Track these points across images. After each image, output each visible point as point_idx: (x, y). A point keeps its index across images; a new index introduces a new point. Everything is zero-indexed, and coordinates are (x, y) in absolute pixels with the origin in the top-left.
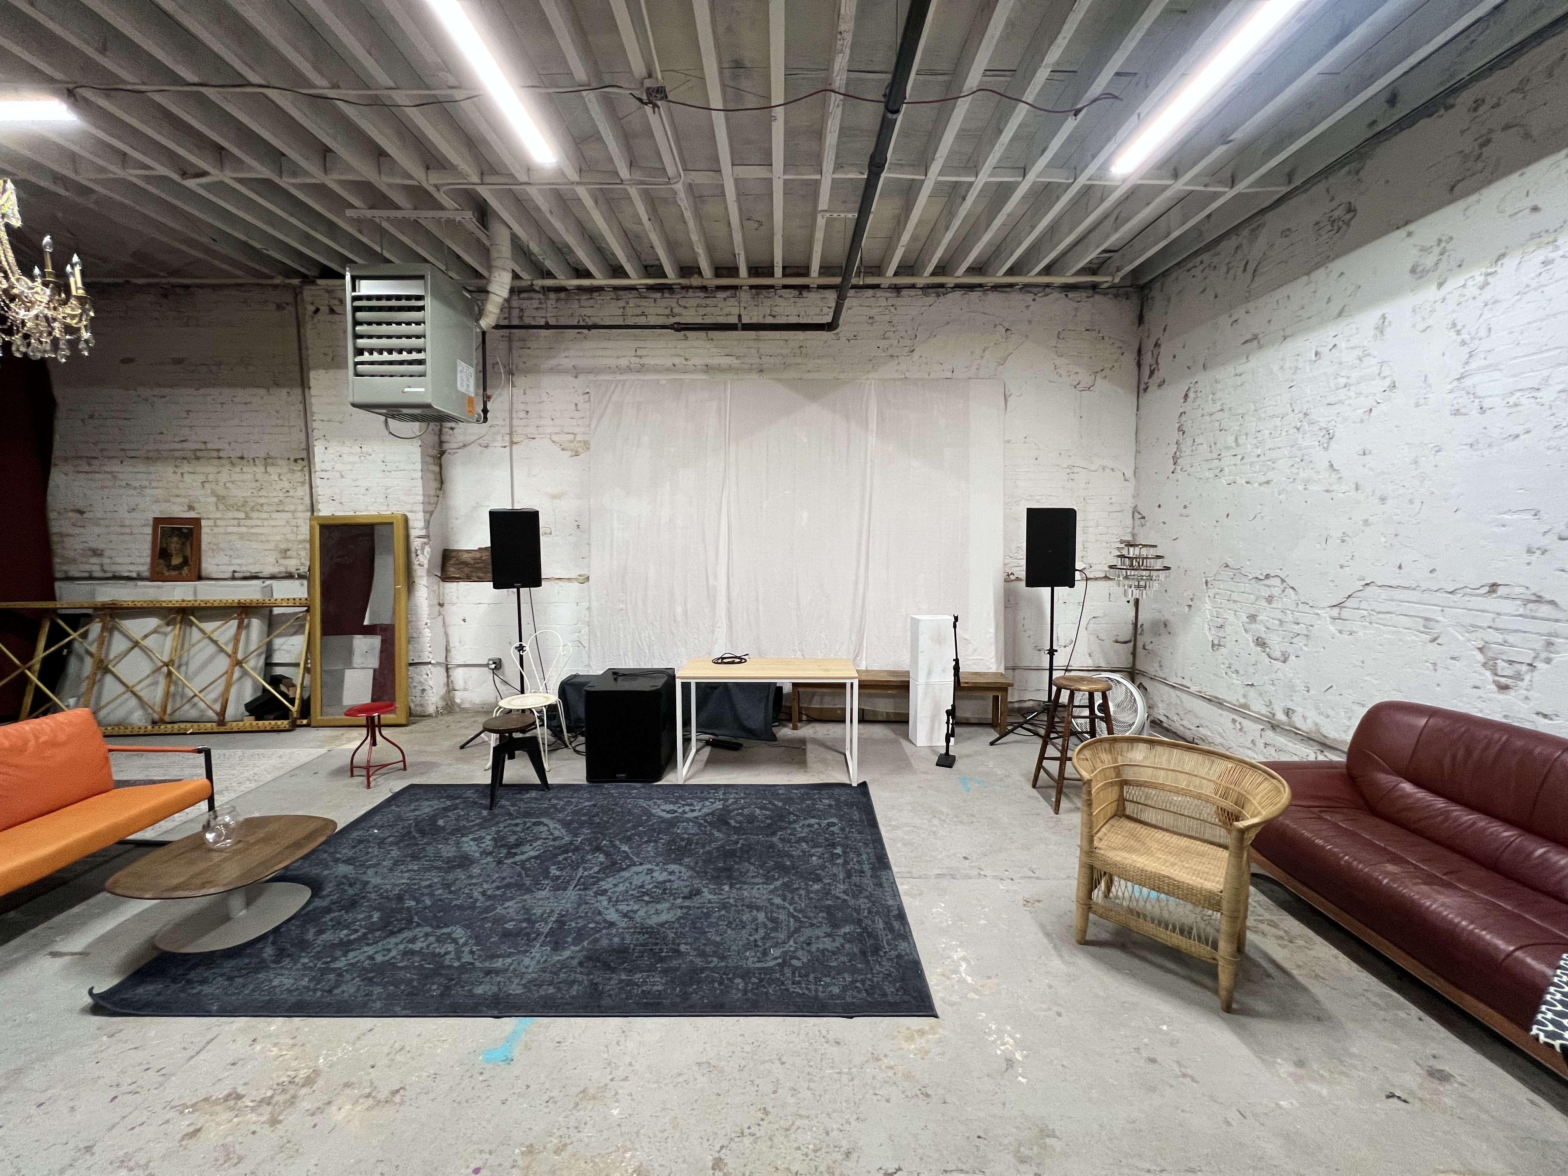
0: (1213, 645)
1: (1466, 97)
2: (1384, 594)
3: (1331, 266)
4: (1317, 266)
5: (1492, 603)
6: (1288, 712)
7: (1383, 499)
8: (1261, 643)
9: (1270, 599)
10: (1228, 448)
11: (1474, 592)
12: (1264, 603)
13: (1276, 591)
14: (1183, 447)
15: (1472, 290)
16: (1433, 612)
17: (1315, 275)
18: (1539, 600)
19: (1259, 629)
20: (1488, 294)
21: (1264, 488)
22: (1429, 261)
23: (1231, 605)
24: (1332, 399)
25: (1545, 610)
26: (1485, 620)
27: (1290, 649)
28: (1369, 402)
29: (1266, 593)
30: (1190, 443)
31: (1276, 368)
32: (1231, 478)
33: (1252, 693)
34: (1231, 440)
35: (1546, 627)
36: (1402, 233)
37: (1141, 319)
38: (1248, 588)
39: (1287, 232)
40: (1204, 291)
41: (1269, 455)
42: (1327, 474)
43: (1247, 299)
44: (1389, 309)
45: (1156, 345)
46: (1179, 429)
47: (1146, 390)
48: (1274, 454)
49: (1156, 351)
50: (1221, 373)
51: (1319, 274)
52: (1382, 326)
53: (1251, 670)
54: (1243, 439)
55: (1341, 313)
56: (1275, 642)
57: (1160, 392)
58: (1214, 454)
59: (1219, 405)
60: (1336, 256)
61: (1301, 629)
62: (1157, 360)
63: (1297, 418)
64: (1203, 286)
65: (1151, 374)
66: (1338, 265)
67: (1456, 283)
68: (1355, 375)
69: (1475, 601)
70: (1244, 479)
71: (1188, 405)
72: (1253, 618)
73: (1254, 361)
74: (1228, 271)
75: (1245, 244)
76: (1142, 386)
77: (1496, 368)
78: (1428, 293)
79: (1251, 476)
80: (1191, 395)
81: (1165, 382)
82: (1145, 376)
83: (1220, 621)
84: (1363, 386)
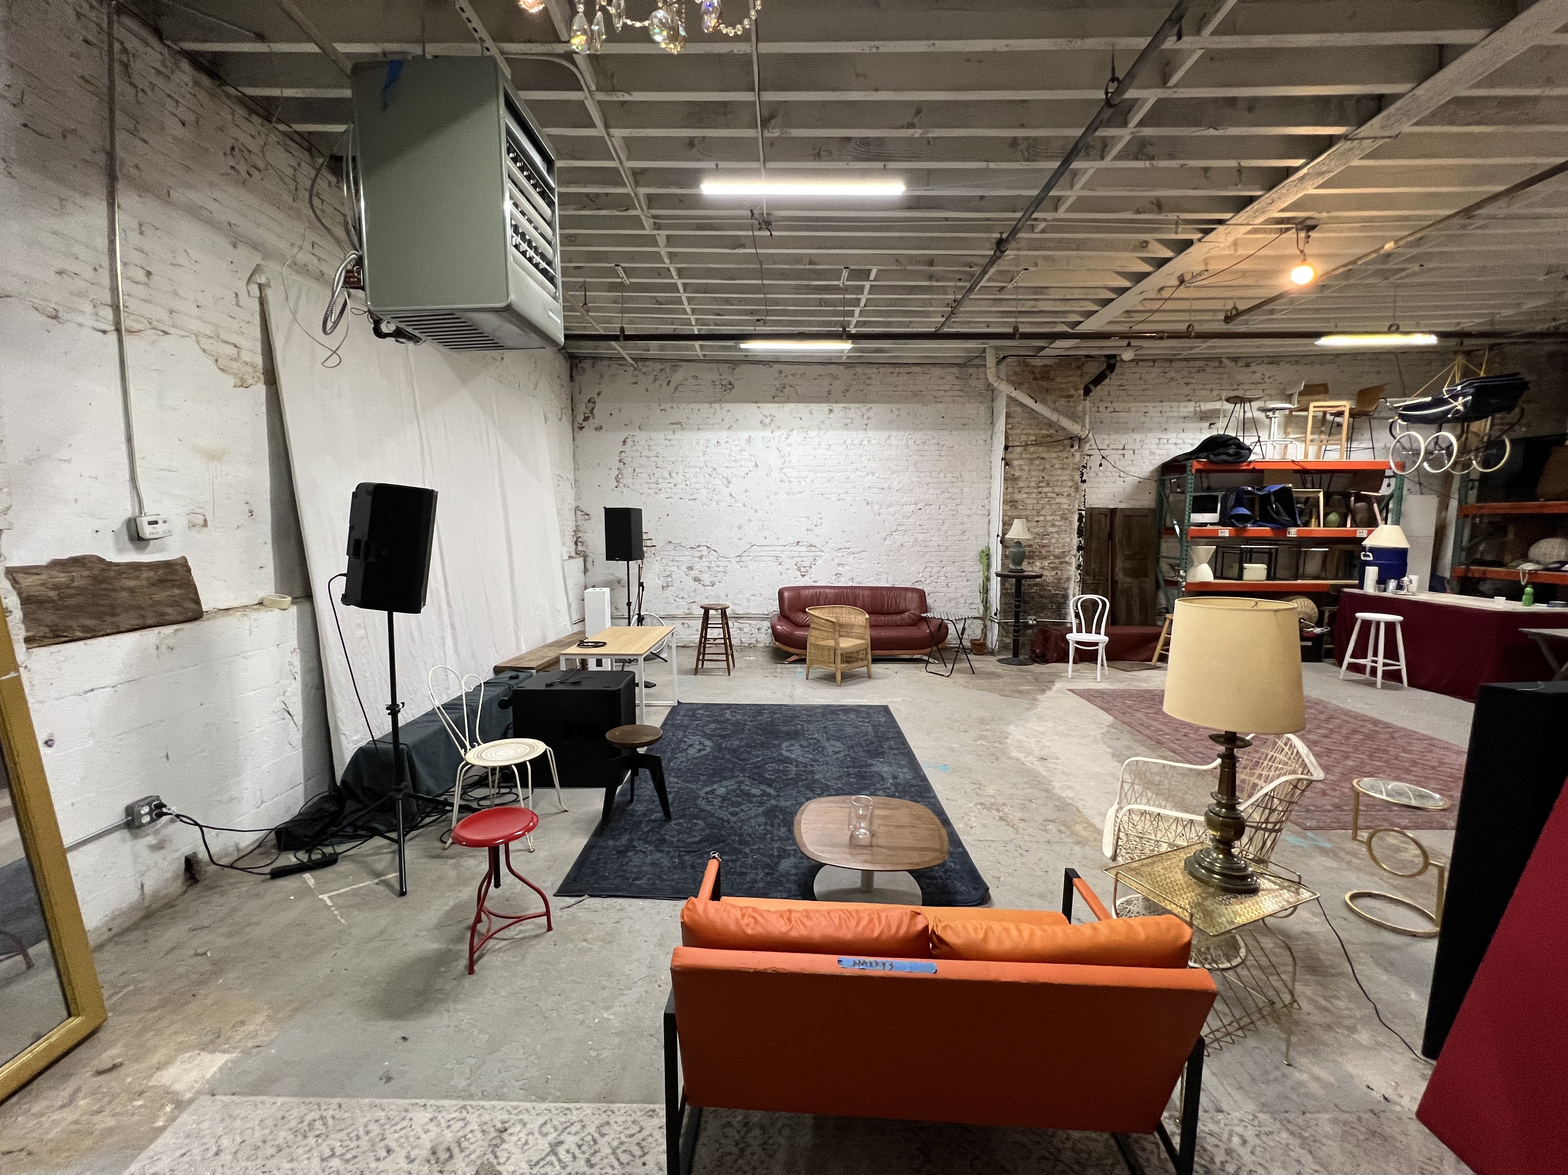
0: (663, 587)
1: (777, 367)
2: (759, 549)
3: (723, 405)
4: (715, 402)
5: (798, 548)
7: (756, 511)
8: (697, 580)
9: (701, 557)
10: (664, 478)
11: (791, 545)
12: (697, 560)
13: (704, 553)
14: (625, 473)
15: (783, 439)
16: (778, 554)
17: (714, 405)
18: (811, 545)
19: (695, 573)
20: (788, 441)
21: (691, 502)
22: (767, 421)
23: (675, 563)
24: (728, 465)
25: (813, 549)
26: (796, 554)
27: (715, 580)
28: (746, 470)
29: (699, 554)
30: (631, 470)
31: (694, 442)
32: (668, 495)
33: (694, 606)
34: (666, 475)
35: (813, 554)
36: (754, 405)
37: (572, 378)
38: (686, 553)
39: (695, 377)
40: (636, 383)
41: (694, 486)
42: (728, 498)
43: (672, 401)
44: (753, 434)
45: (589, 401)
46: (620, 461)
47: (581, 428)
48: (697, 486)
49: (590, 405)
50: (654, 435)
51: (717, 406)
52: (749, 440)
53: (692, 594)
54: (674, 475)
55: (729, 428)
56: (706, 578)
57: (596, 433)
58: (653, 480)
59: (654, 453)
60: (726, 402)
61: (721, 569)
62: (592, 412)
63: (709, 470)
64: (634, 380)
65: (586, 419)
66: (727, 406)
67: (777, 433)
68: (739, 457)
69: (793, 548)
70: (678, 496)
71: (627, 448)
72: (690, 568)
73: (679, 435)
74: (655, 380)
75: (668, 371)
76: (576, 425)
77: (793, 468)
78: (767, 433)
79: (682, 496)
80: (629, 442)
81: (601, 428)
82: (580, 418)
83: (668, 573)
84: (743, 463)
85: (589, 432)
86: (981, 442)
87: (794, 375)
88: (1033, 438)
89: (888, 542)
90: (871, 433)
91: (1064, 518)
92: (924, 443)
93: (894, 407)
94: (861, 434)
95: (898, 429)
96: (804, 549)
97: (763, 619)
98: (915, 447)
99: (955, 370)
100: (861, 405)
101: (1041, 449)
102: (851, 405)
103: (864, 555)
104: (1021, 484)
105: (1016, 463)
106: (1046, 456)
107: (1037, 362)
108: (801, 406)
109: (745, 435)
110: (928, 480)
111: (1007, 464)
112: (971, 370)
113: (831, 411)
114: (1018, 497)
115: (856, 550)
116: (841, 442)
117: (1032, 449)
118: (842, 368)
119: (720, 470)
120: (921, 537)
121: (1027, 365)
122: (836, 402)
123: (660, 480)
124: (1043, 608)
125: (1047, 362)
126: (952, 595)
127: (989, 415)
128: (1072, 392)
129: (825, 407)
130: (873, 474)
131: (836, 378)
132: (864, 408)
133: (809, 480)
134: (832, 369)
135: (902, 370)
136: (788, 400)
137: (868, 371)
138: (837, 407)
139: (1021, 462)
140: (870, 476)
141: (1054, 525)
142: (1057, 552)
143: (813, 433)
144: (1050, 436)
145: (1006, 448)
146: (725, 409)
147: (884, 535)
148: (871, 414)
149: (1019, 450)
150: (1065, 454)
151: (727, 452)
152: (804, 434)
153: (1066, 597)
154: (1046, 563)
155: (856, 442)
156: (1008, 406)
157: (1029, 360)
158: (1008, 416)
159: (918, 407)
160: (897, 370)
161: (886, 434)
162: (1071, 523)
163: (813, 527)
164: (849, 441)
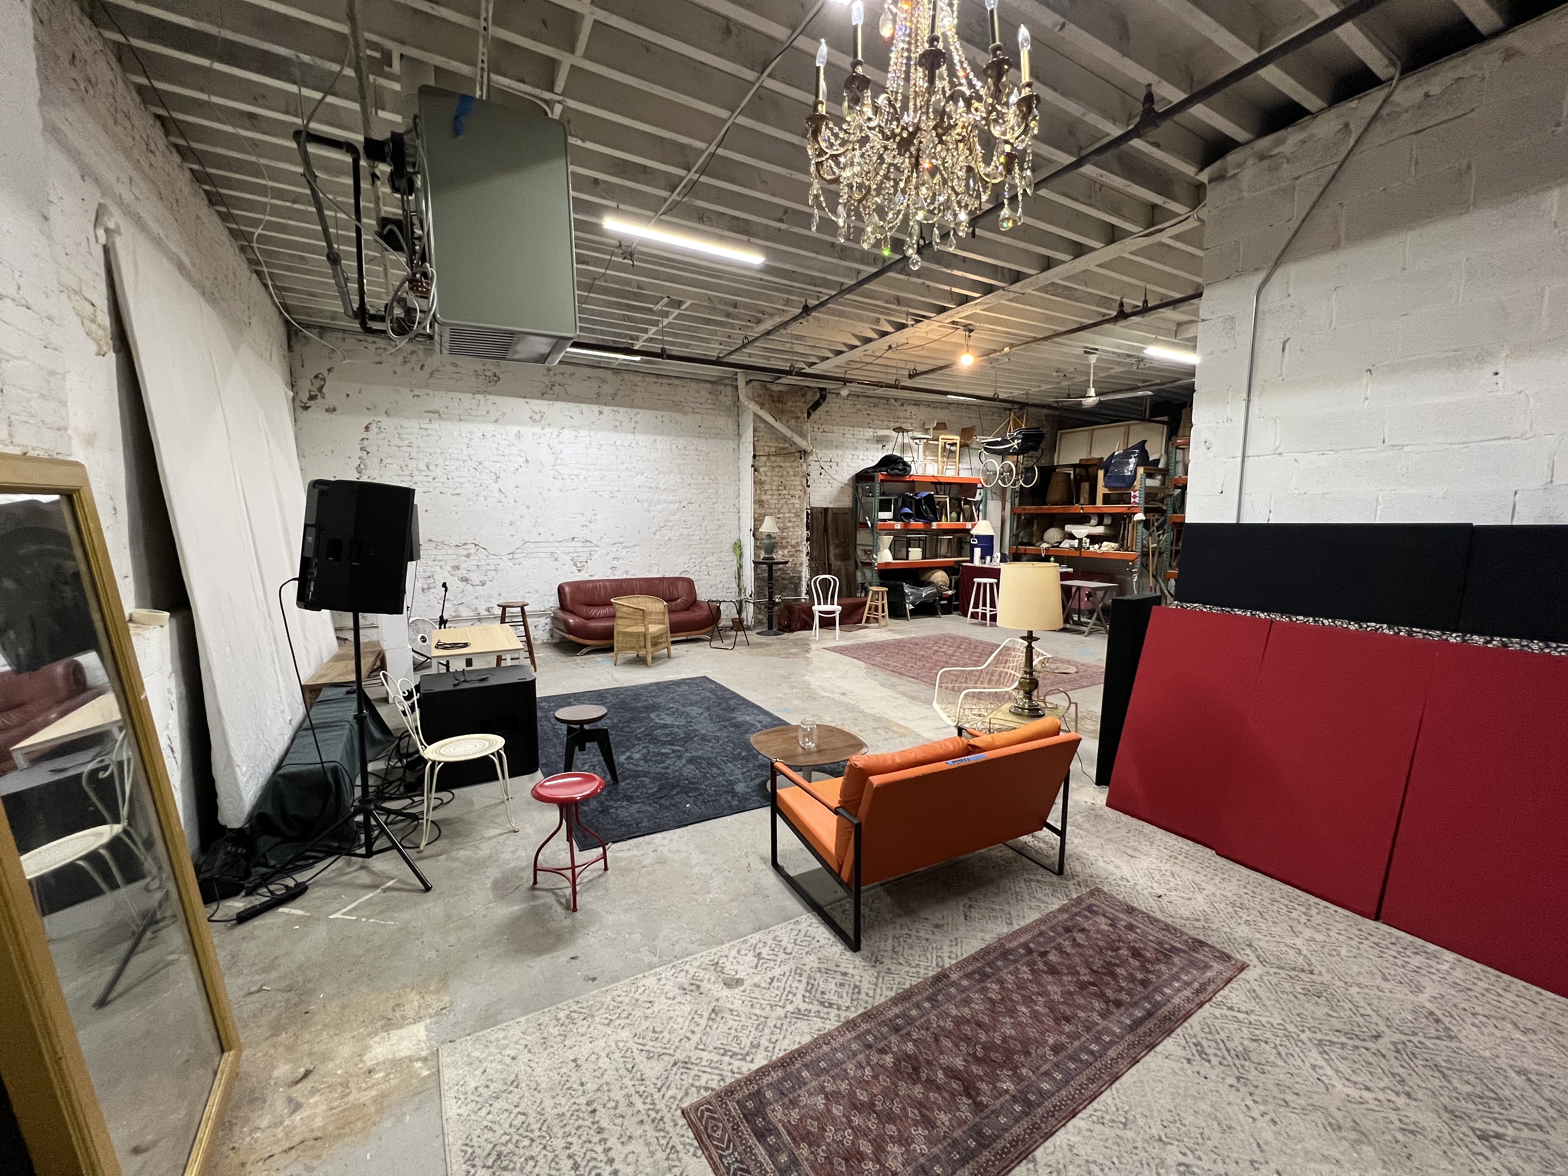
0: (423, 590)
2: (533, 545)
3: (488, 397)
4: (478, 392)
5: (573, 544)
6: (488, 610)
7: (528, 507)
8: (465, 580)
9: (468, 556)
10: (420, 471)
11: (566, 541)
12: (463, 558)
13: (472, 551)
14: (368, 462)
15: (554, 436)
16: (554, 550)
17: (477, 396)
18: (587, 541)
19: (463, 572)
20: (559, 439)
21: (455, 497)
22: (537, 417)
23: (437, 563)
24: (496, 459)
25: (589, 544)
26: (572, 550)
27: (485, 578)
28: (516, 465)
29: (465, 553)
30: (377, 460)
31: (455, 434)
32: (426, 489)
33: (461, 608)
35: (589, 549)
36: (522, 400)
37: (290, 348)
38: (450, 552)
39: (455, 365)
40: (380, 363)
41: (456, 479)
42: (497, 494)
43: (427, 386)
44: (523, 429)
45: (316, 377)
46: (362, 449)
47: (306, 408)
48: (460, 480)
49: (318, 383)
50: (406, 423)
51: (480, 397)
52: (518, 435)
53: (460, 595)
54: (432, 467)
55: (496, 421)
56: (475, 577)
57: (328, 416)
58: (407, 473)
59: (407, 443)
60: (490, 394)
61: (492, 567)
62: (320, 389)
63: (474, 464)
64: (377, 359)
65: (312, 398)
66: (492, 398)
67: (548, 430)
68: (507, 452)
69: (568, 544)
70: (438, 491)
71: (371, 434)
72: (457, 568)
73: (436, 425)
74: (405, 362)
75: (420, 353)
76: (298, 403)
77: (565, 465)
78: (537, 430)
79: (443, 490)
80: (374, 428)
81: (334, 410)
82: (305, 396)
83: (428, 574)
84: (511, 458)
85: (316, 414)
86: (730, 450)
87: (563, 374)
88: (773, 449)
89: (657, 537)
90: (639, 437)
91: (797, 515)
92: (685, 448)
93: (659, 414)
94: (630, 437)
95: (662, 433)
96: (579, 544)
97: (540, 616)
98: (677, 452)
99: (708, 386)
100: (629, 410)
101: (779, 459)
102: (620, 409)
103: (637, 549)
104: (766, 487)
105: (762, 470)
106: (781, 464)
107: (774, 388)
108: (571, 405)
109: (513, 429)
110: (690, 481)
111: (755, 470)
112: (721, 388)
113: (601, 412)
114: (764, 498)
115: (630, 544)
116: (612, 442)
117: (773, 459)
118: (610, 372)
119: (487, 464)
120: (685, 532)
121: (767, 389)
122: (606, 404)
123: (415, 473)
124: (785, 588)
125: (781, 388)
126: (713, 582)
127: (736, 427)
128: (799, 415)
129: (595, 408)
130: (642, 474)
131: (604, 381)
132: (632, 412)
133: (581, 478)
134: (600, 373)
135: (665, 381)
136: (558, 398)
137: (636, 379)
138: (606, 409)
139: (766, 469)
140: (639, 476)
141: (790, 521)
142: (793, 542)
143: (583, 433)
144: (785, 448)
145: (754, 457)
146: (490, 402)
147: (654, 530)
148: (638, 418)
149: (764, 459)
150: (795, 464)
151: (494, 446)
152: (575, 433)
153: (800, 578)
154: (786, 552)
155: (626, 444)
156: (754, 421)
157: (769, 385)
158: (755, 430)
159: (678, 416)
160: (660, 381)
161: (653, 438)
162: (802, 519)
163: (587, 523)
164: (619, 443)
